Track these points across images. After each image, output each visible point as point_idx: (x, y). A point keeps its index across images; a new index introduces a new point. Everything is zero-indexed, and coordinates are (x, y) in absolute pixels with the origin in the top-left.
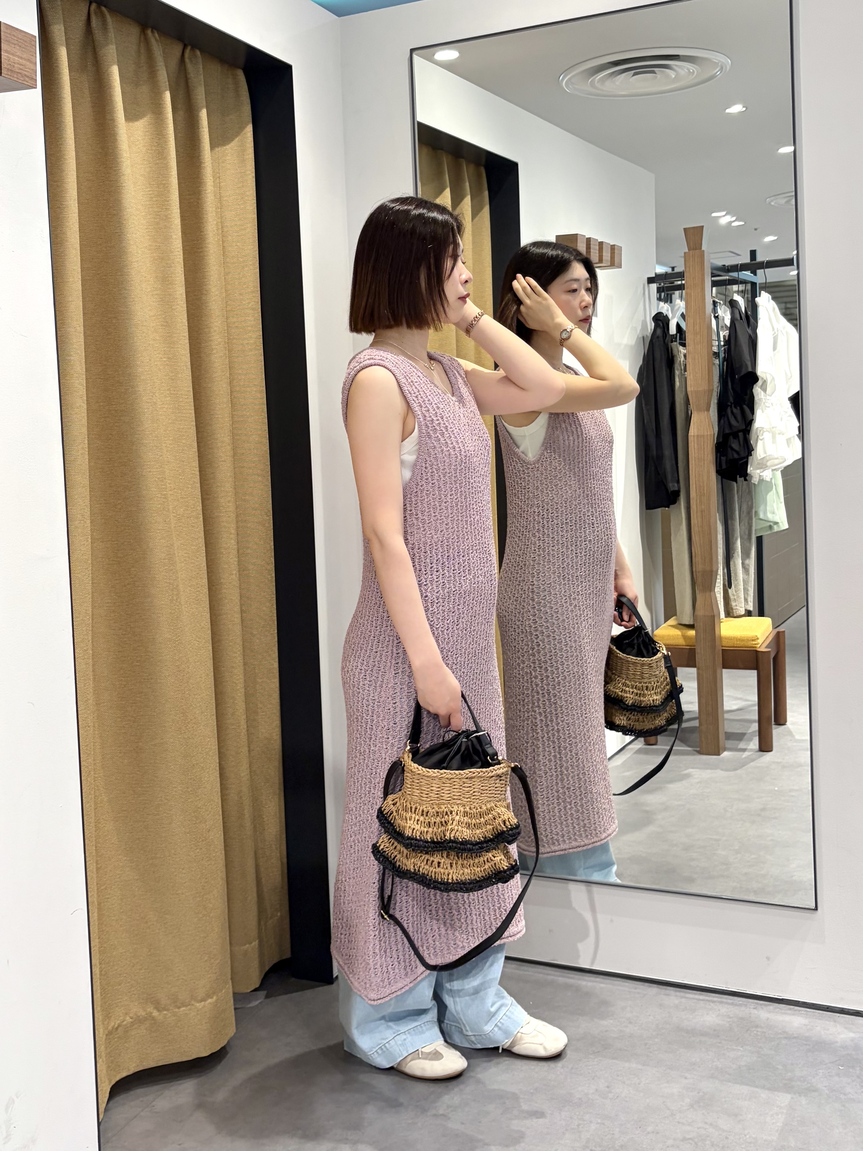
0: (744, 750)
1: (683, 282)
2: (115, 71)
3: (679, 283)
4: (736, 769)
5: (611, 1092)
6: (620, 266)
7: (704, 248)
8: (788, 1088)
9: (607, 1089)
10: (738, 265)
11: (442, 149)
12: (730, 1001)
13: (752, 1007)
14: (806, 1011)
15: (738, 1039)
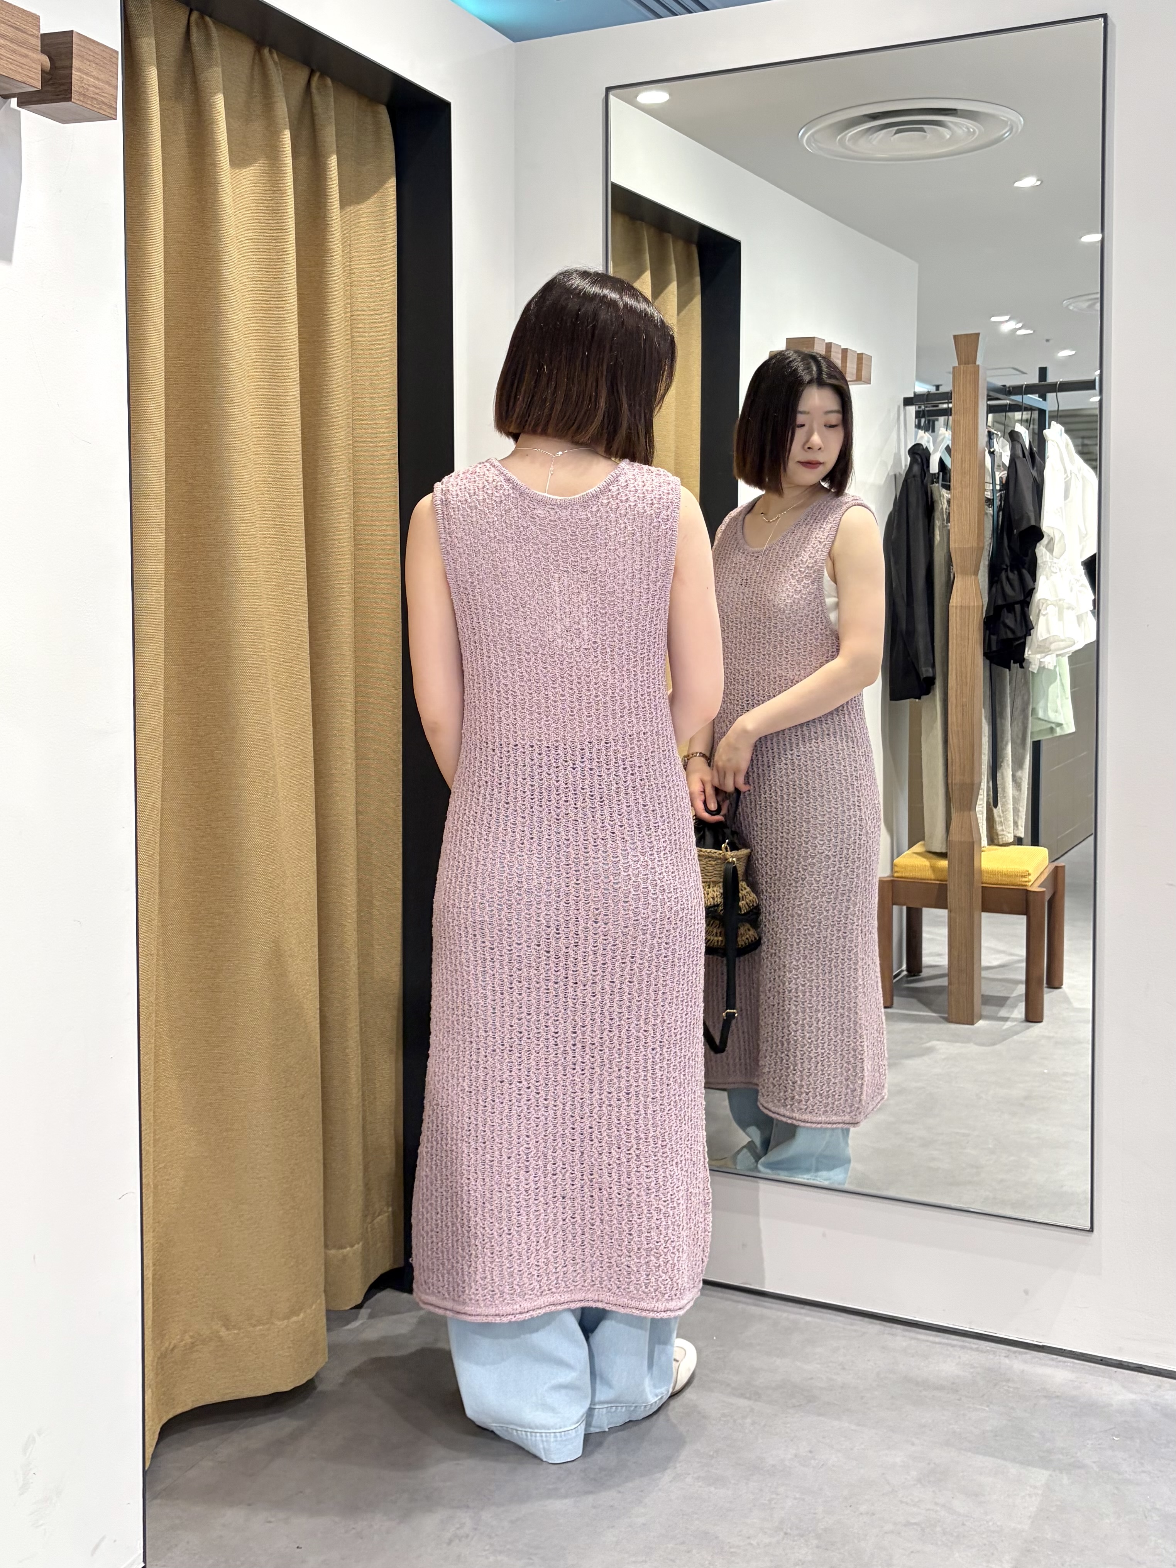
0: (1006, 1019)
1: (950, 405)
2: (219, 101)
3: (945, 406)
4: (994, 1044)
5: (815, 1459)
6: (868, 382)
7: (978, 363)
8: (1045, 1462)
9: (809, 1455)
10: (1022, 386)
11: (642, 220)
12: (974, 1346)
13: (1003, 1354)
14: (1073, 1362)
15: (983, 1396)
